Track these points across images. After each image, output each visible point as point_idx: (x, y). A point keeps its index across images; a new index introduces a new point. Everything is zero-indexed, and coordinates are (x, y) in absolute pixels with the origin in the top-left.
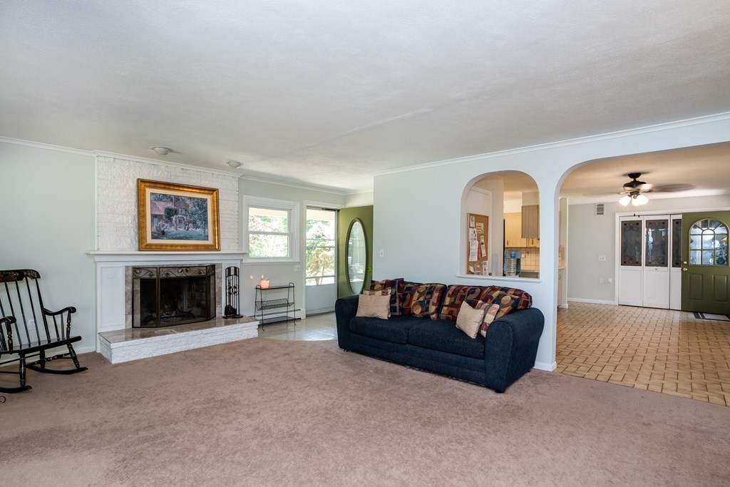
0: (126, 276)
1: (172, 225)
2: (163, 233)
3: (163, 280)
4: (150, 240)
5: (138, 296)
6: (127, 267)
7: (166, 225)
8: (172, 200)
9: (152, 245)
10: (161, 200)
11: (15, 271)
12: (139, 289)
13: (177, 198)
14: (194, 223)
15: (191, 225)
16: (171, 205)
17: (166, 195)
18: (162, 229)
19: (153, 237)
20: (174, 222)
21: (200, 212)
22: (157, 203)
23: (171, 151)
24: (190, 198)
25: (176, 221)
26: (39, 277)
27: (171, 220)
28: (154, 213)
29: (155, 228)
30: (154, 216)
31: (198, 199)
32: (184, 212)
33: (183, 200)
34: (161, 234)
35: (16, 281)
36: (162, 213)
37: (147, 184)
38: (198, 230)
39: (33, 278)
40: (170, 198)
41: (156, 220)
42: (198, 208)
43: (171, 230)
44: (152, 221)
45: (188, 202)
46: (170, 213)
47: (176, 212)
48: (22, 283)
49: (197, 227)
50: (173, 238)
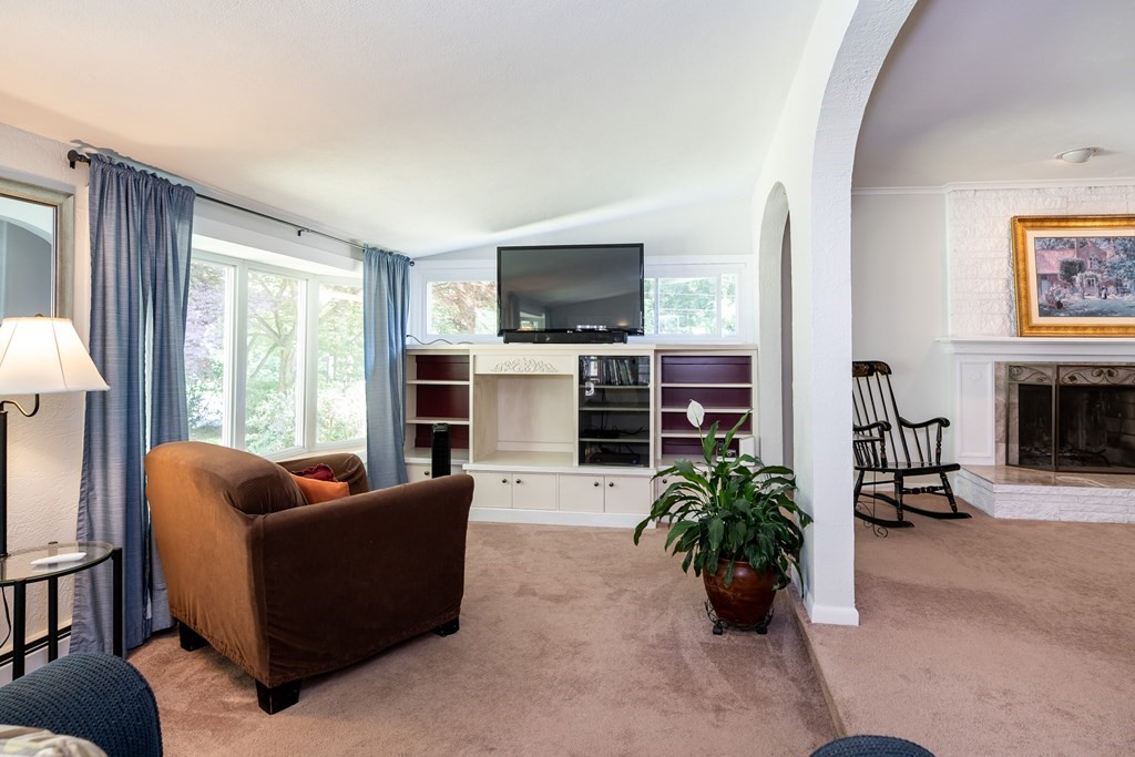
0: (997, 378)
1: (1074, 290)
2: (1059, 305)
3: (1063, 389)
4: (1036, 319)
5: (1015, 413)
6: (998, 364)
7: (1064, 291)
8: (1072, 247)
9: (1039, 327)
10: (1053, 248)
11: (866, 363)
12: (1017, 401)
13: (1083, 243)
14: (1118, 284)
15: (1111, 289)
16: (1071, 256)
17: (1061, 238)
18: (1057, 298)
19: (1043, 313)
20: (1077, 285)
21: (1129, 263)
22: (1046, 254)
23: (1095, 151)
24: (1108, 239)
25: (1082, 284)
26: (890, 372)
27: (1072, 281)
28: (1042, 271)
29: (1044, 297)
30: (1042, 277)
31: (1124, 238)
32: (1096, 266)
33: (1094, 244)
34: (1054, 307)
35: (867, 376)
36: (1057, 271)
37: (1029, 224)
38: (1126, 298)
39: (883, 373)
40: (1068, 243)
41: (1045, 283)
42: (1123, 256)
43: (1074, 299)
44: (1039, 285)
45: (1104, 246)
46: (1070, 270)
47: (1081, 267)
48: (873, 379)
49: (1125, 292)
50: (1077, 315)
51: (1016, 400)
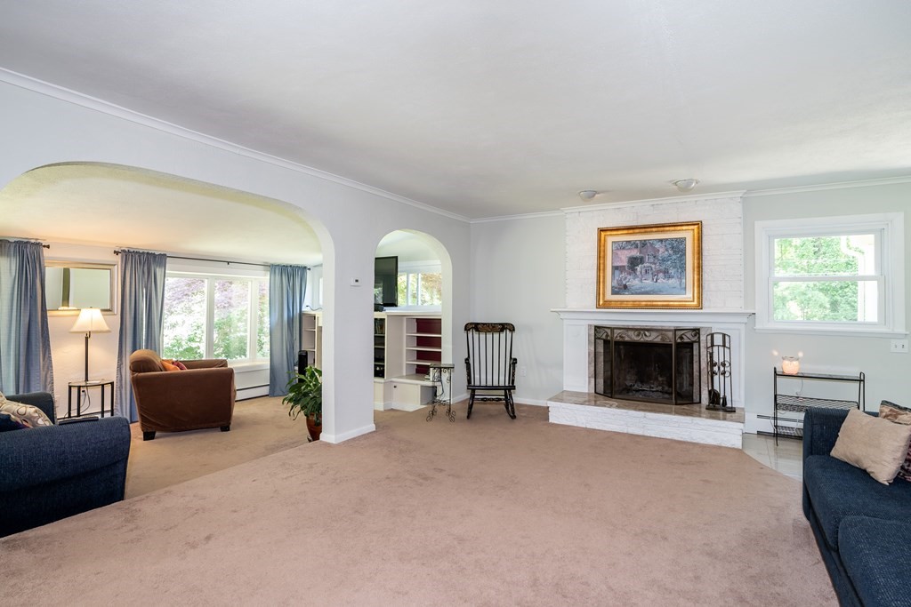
0: (589, 335)
1: (636, 277)
2: (625, 287)
3: (616, 344)
4: (609, 296)
5: (601, 359)
6: (590, 326)
7: (629, 277)
8: (637, 247)
9: (612, 302)
10: (624, 248)
11: (500, 324)
12: (602, 351)
13: (644, 243)
14: (666, 272)
15: (661, 275)
16: (635, 253)
17: (629, 242)
18: (624, 282)
19: (614, 293)
20: (638, 273)
21: (674, 257)
22: (619, 252)
24: (661, 241)
25: (641, 272)
26: (514, 330)
27: (634, 270)
28: (616, 264)
29: (615, 281)
30: (615, 268)
31: (672, 239)
32: (652, 260)
33: (651, 245)
34: (622, 288)
35: (499, 332)
36: (625, 264)
37: (609, 233)
38: (671, 281)
39: (510, 330)
40: (634, 244)
41: (617, 272)
42: (671, 252)
43: (635, 283)
44: (613, 274)
45: (658, 245)
46: (634, 262)
47: (641, 260)
48: (503, 335)
49: (670, 277)
50: (637, 294)
51: (601, 349)
